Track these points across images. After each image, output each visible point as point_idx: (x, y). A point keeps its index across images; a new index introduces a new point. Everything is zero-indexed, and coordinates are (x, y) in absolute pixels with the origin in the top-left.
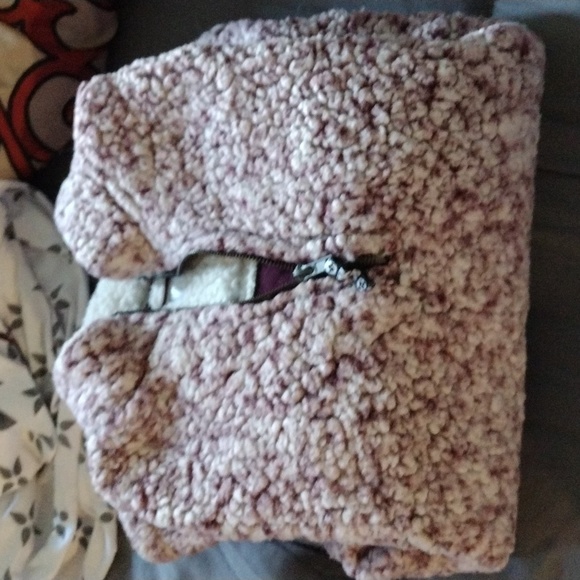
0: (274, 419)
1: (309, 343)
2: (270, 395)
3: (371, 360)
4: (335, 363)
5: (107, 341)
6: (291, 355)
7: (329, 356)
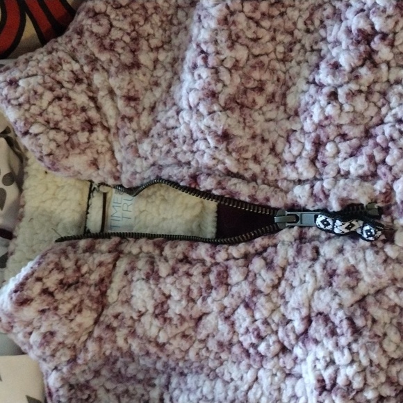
0: (249, 366)
1: (287, 295)
2: (246, 345)
3: (345, 324)
4: (308, 320)
5: (60, 276)
6: (269, 306)
7: (304, 312)
